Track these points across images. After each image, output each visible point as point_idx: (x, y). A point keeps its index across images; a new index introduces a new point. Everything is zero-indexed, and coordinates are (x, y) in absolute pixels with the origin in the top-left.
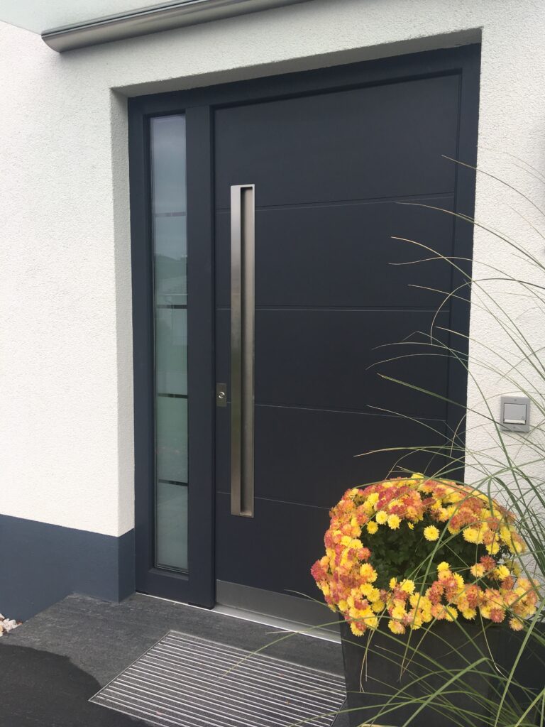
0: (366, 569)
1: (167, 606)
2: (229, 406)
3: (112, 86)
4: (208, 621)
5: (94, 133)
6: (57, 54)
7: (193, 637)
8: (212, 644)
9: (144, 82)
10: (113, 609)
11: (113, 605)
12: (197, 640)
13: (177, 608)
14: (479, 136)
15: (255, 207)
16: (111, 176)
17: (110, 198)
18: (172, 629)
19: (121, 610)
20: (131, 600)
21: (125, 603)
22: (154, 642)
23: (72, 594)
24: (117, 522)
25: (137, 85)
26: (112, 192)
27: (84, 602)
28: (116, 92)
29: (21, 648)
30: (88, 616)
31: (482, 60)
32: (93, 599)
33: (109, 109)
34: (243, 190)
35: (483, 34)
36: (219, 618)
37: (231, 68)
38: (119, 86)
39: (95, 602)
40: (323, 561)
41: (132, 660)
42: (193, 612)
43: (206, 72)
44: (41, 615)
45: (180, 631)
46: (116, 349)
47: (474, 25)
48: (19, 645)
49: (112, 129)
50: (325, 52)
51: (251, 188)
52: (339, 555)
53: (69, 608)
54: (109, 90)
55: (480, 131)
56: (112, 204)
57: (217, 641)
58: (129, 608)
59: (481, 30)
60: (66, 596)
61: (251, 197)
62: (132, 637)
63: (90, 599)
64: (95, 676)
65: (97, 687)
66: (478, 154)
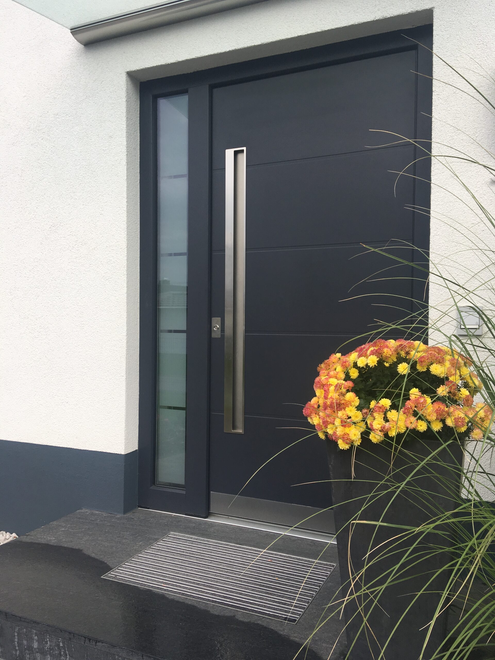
0: (350, 396)
1: (166, 517)
2: (223, 336)
3: (128, 70)
4: (203, 526)
5: (112, 109)
6: (83, 46)
7: (191, 536)
8: (208, 541)
9: (155, 65)
10: (118, 519)
11: (118, 516)
12: (194, 539)
13: (176, 518)
14: (433, 93)
15: (246, 166)
16: (125, 143)
17: (124, 162)
18: (172, 531)
19: (126, 519)
20: (134, 513)
21: (129, 515)
22: (156, 540)
23: (82, 509)
24: (124, 441)
25: (149, 68)
26: (125, 157)
27: (92, 514)
28: (131, 75)
29: (39, 544)
30: (97, 524)
31: (434, 33)
32: (100, 512)
33: (125, 89)
34: (236, 153)
35: (434, 13)
36: (212, 525)
37: (228, 50)
38: (134, 70)
39: (102, 515)
40: (314, 400)
41: (138, 551)
42: (190, 521)
43: (207, 54)
44: (55, 523)
45: (179, 532)
46: (126, 289)
47: (427, 7)
48: (37, 542)
49: (127, 105)
50: (306, 34)
51: (242, 151)
52: (327, 392)
53: (79, 518)
54: (125, 74)
55: (434, 89)
56: (125, 167)
57: (211, 539)
58: (133, 518)
59: (432, 10)
60: (77, 510)
61: (243, 158)
62: (138, 536)
63: (97, 512)
64: (106, 562)
65: (108, 569)
66: (433, 108)
